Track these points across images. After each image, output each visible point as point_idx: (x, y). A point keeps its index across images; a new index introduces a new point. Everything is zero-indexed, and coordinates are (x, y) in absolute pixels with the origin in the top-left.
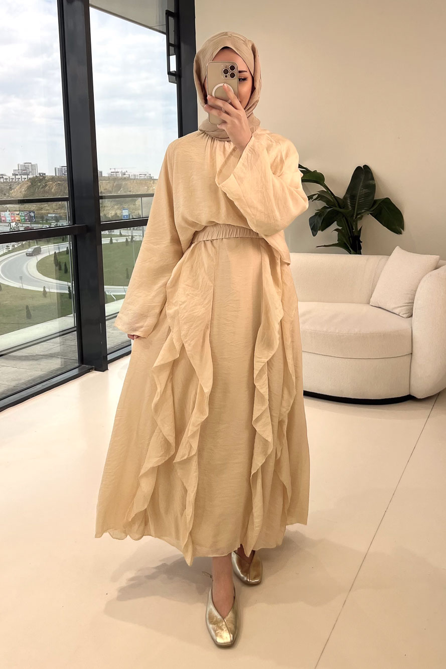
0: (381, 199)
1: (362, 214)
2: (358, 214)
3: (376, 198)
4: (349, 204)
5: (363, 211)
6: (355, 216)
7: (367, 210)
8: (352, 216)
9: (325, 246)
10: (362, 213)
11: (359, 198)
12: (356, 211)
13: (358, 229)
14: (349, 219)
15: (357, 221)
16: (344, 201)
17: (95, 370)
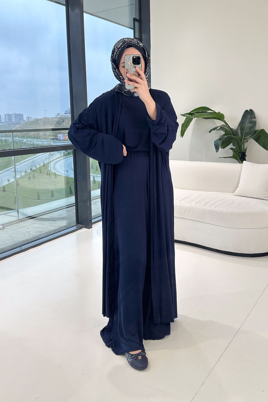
0: (259, 130)
1: (247, 139)
2: (245, 139)
3: (256, 129)
4: (240, 133)
5: (248, 137)
6: (243, 140)
7: (251, 137)
8: (241, 140)
9: (224, 158)
11: (246, 130)
12: (243, 137)
13: (245, 149)
14: (239, 142)
15: (244, 143)
16: (236, 131)
17: (85, 228)
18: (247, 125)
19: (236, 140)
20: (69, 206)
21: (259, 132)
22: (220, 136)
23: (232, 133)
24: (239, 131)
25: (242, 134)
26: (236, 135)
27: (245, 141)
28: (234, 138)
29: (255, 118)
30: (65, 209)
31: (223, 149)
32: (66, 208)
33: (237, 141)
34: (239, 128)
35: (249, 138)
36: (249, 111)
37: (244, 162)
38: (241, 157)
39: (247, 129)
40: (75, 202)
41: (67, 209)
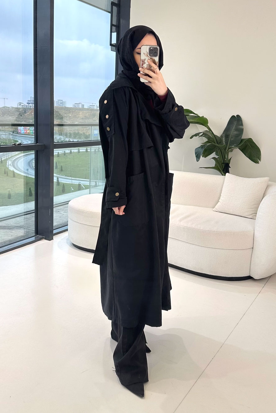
0: (246, 139)
2: (229, 148)
3: (242, 138)
4: (224, 141)
5: (233, 146)
6: (227, 149)
7: (236, 146)
8: (225, 149)
9: (205, 168)
10: (232, 147)
12: (228, 146)
13: (229, 159)
14: (223, 151)
15: (228, 153)
16: (220, 139)
17: (45, 239)
18: (233, 132)
19: (219, 149)
21: (245, 141)
22: (202, 143)
23: (215, 140)
24: (224, 139)
25: (227, 143)
26: (220, 143)
27: (230, 150)
28: (218, 146)
29: (242, 125)
31: (205, 158)
33: (221, 150)
34: (224, 135)
36: (236, 116)
37: (227, 174)
38: (224, 167)
39: (232, 137)
40: (34, 209)
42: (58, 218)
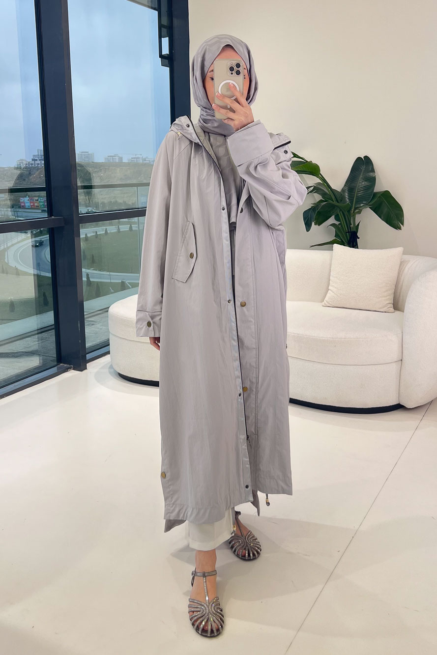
0: (380, 192)
2: (356, 209)
3: (375, 191)
4: (347, 197)
6: (353, 210)
7: (366, 204)
8: (349, 211)
10: (361, 207)
11: (358, 192)
12: (354, 205)
13: (356, 225)
15: (354, 215)
16: (342, 194)
17: (73, 369)
18: (361, 183)
19: (341, 210)
20: (42, 331)
21: (380, 197)
23: (333, 198)
24: (347, 194)
25: (351, 198)
26: (341, 201)
27: (357, 211)
28: (337, 206)
29: (373, 171)
30: (37, 336)
31: (319, 225)
32: (38, 333)
33: (342, 212)
34: (346, 188)
35: (363, 206)
36: (363, 158)
38: (349, 238)
39: (360, 191)
40: (53, 323)
41: (40, 335)
42: (92, 335)
